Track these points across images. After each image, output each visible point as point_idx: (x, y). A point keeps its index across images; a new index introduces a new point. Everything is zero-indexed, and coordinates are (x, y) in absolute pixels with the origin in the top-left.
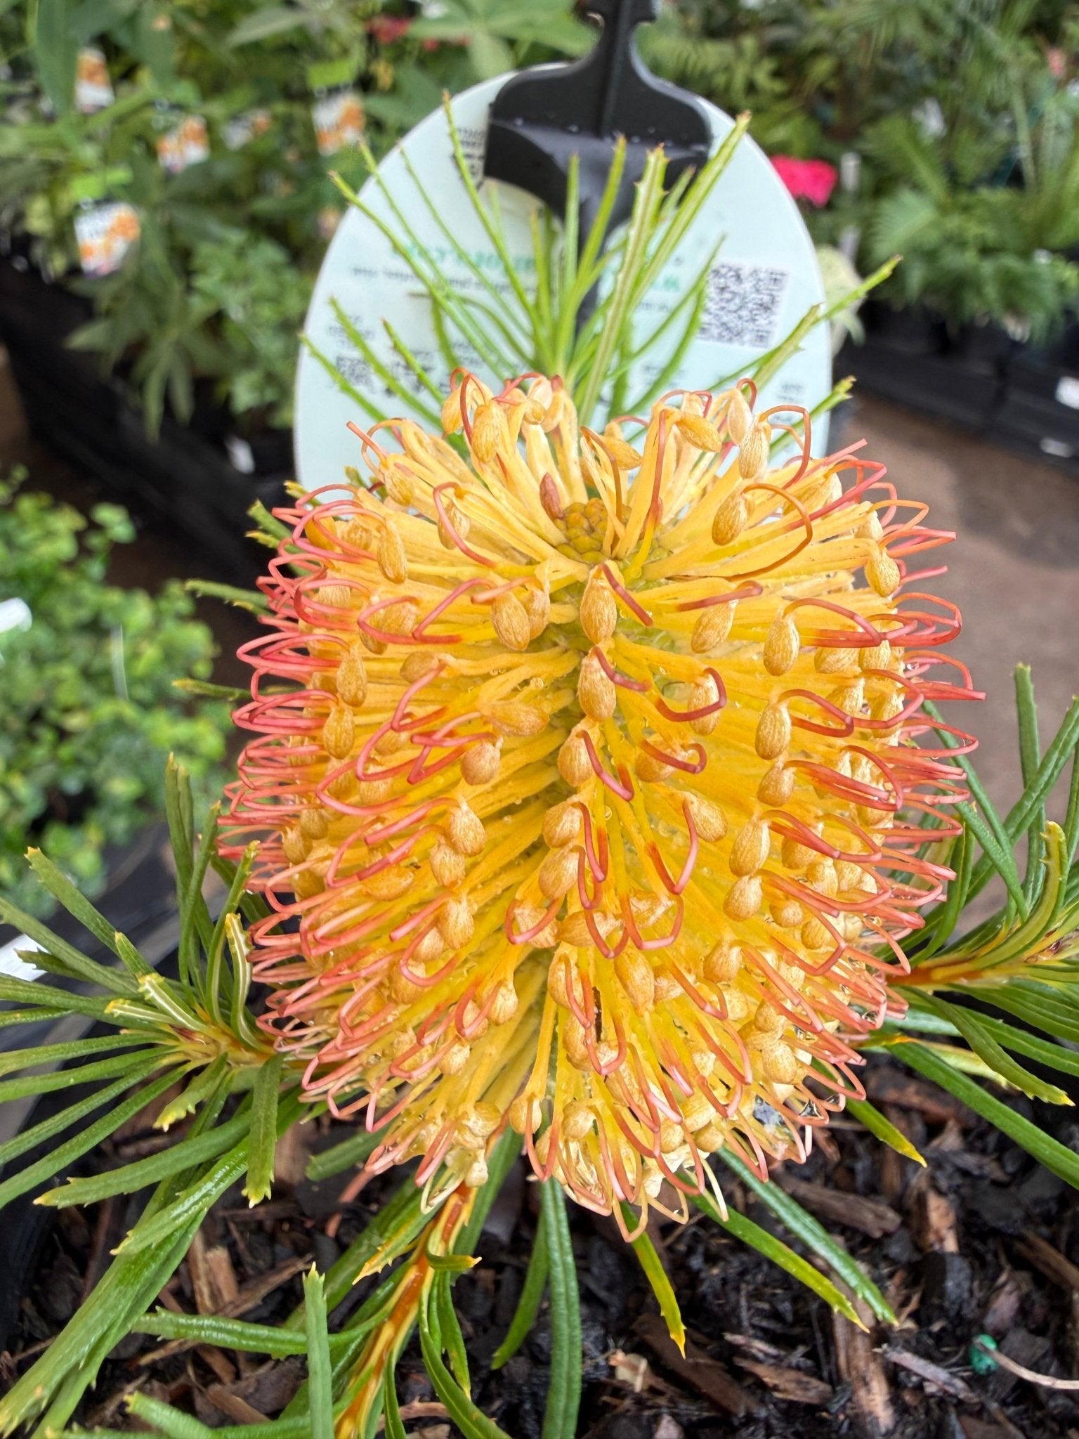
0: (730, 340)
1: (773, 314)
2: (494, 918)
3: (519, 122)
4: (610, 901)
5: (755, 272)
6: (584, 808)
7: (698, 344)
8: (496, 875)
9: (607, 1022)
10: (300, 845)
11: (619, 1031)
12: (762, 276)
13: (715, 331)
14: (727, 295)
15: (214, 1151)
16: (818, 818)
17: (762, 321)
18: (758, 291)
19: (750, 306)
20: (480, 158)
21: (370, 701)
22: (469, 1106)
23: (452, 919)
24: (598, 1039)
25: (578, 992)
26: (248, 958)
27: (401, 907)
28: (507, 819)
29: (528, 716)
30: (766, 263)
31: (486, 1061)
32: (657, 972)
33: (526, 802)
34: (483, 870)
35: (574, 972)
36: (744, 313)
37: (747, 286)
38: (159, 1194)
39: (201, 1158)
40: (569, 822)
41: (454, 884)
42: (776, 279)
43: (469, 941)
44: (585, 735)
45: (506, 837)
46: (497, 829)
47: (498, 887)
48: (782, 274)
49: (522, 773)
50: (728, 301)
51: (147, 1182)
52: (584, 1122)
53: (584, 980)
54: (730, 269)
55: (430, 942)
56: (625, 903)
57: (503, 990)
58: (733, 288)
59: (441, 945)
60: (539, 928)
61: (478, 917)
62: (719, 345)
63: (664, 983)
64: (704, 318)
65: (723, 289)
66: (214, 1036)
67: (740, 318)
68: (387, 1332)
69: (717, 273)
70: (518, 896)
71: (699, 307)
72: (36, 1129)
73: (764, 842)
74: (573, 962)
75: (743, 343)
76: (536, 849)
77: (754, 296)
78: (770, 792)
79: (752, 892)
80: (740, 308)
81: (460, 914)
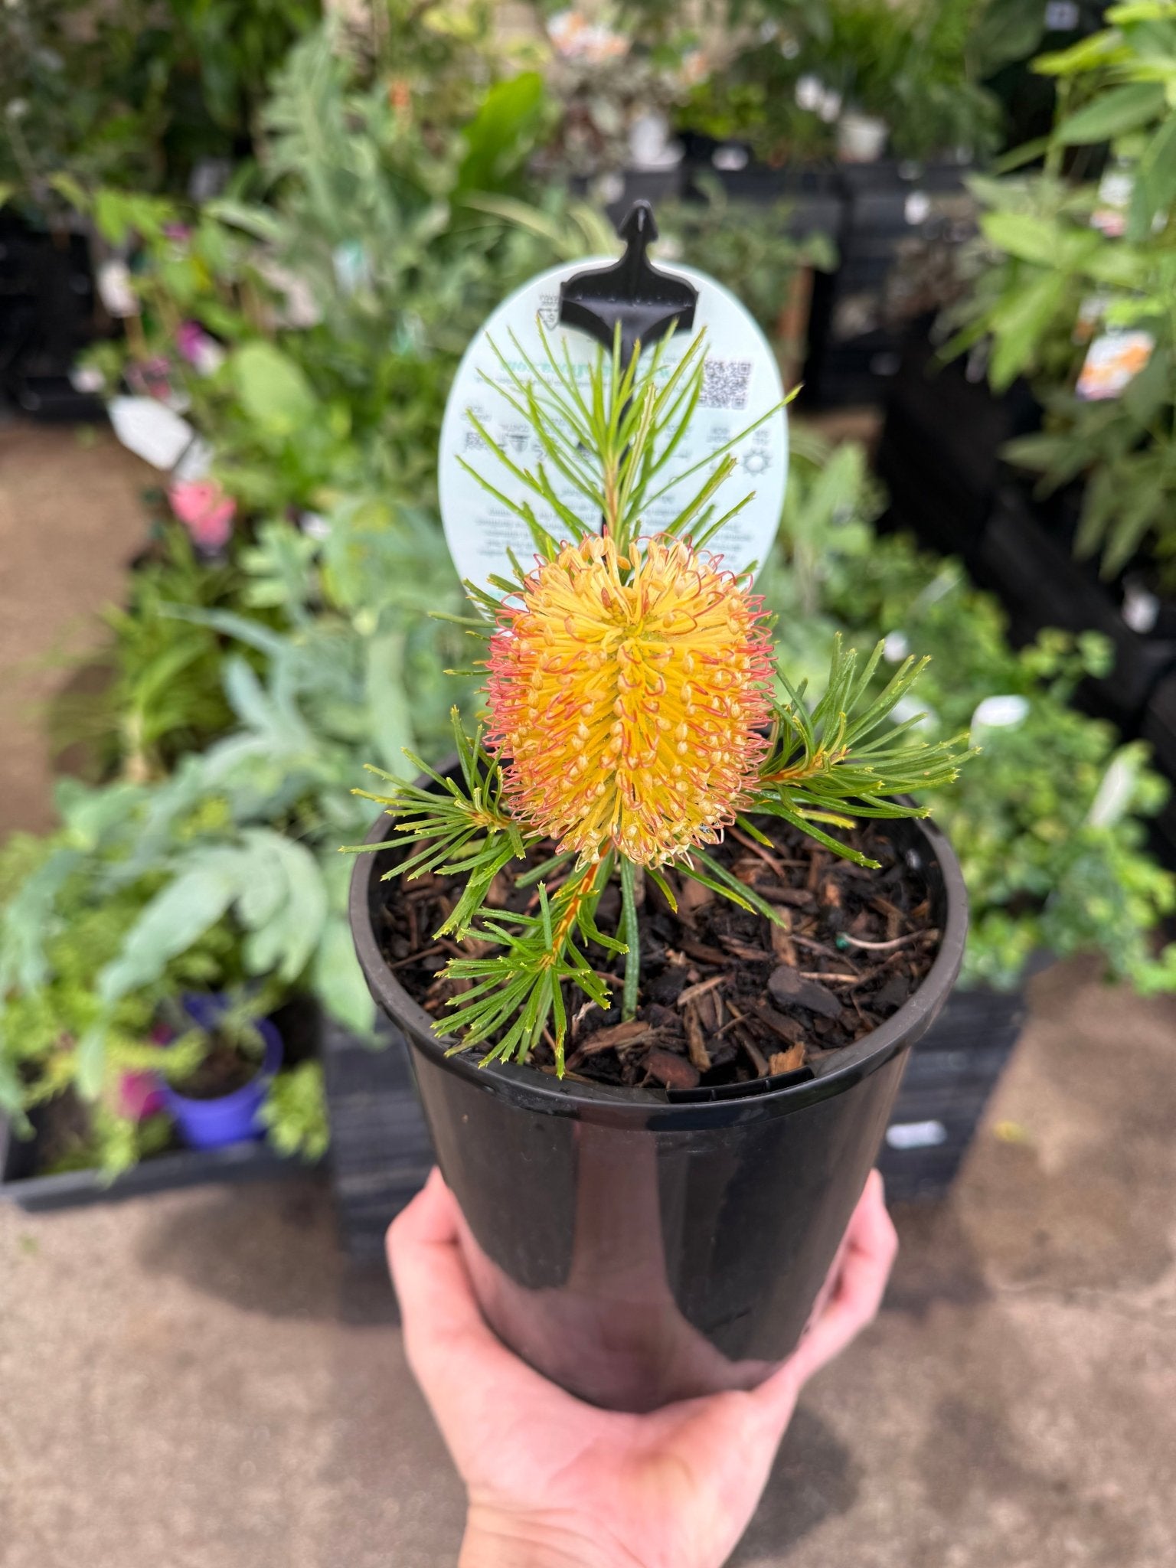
0: (720, 406)
1: (746, 388)
2: (596, 762)
3: (580, 298)
4: (634, 752)
5: (732, 364)
6: (622, 724)
7: (699, 410)
8: (595, 746)
9: (637, 795)
10: (518, 740)
11: (641, 796)
12: (736, 366)
13: (709, 402)
14: (715, 380)
15: (493, 857)
16: (706, 721)
17: (739, 393)
18: (734, 376)
19: (730, 384)
20: (556, 311)
21: (545, 685)
22: (591, 829)
23: (581, 763)
24: (635, 800)
25: (625, 784)
26: (503, 782)
27: (562, 760)
28: (597, 725)
29: (600, 694)
30: (739, 357)
31: (596, 815)
32: (654, 777)
33: (604, 719)
34: (591, 744)
35: (624, 778)
36: (726, 389)
37: (728, 372)
38: (475, 872)
39: (489, 859)
40: (617, 728)
41: (580, 751)
42: (746, 367)
43: (587, 769)
44: (620, 701)
45: (597, 732)
46: (594, 730)
47: (596, 750)
48: (749, 365)
49: (602, 709)
50: (717, 383)
51: (470, 867)
52: (633, 831)
53: (628, 781)
54: (716, 364)
55: (574, 771)
56: (639, 753)
57: (600, 785)
58: (718, 374)
59: (577, 772)
60: (611, 763)
61: (590, 761)
62: (712, 409)
63: (656, 780)
64: (702, 394)
65: (712, 376)
66: (486, 815)
67: (725, 392)
68: (564, 923)
69: (707, 366)
70: (603, 753)
71: (698, 388)
72: (424, 852)
73: (684, 730)
74: (623, 774)
75: (728, 408)
76: (608, 736)
77: (733, 378)
78: (688, 713)
79: (683, 747)
80: (725, 386)
81: (583, 761)
